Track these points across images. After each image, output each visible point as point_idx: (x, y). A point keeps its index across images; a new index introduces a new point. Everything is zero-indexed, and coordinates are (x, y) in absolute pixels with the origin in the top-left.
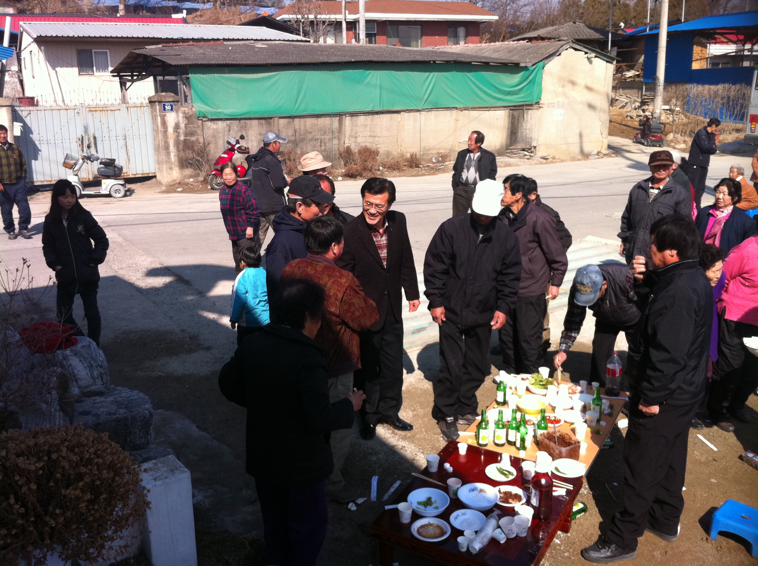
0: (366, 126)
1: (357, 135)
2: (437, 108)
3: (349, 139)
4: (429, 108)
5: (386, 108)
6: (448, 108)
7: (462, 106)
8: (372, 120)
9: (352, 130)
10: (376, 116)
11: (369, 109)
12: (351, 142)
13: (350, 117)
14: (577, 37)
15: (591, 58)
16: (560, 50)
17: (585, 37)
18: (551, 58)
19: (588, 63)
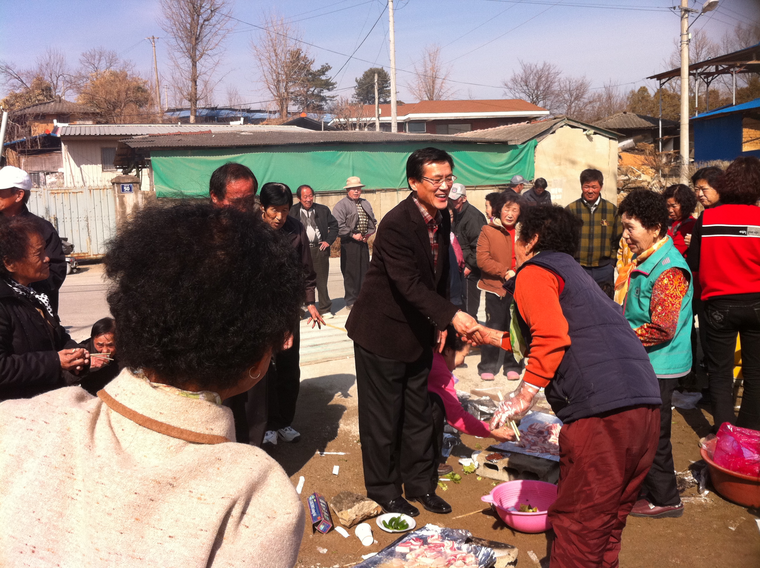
14: (626, 127)
15: (591, 134)
16: (554, 127)
17: (635, 126)
18: (544, 136)
19: (588, 140)
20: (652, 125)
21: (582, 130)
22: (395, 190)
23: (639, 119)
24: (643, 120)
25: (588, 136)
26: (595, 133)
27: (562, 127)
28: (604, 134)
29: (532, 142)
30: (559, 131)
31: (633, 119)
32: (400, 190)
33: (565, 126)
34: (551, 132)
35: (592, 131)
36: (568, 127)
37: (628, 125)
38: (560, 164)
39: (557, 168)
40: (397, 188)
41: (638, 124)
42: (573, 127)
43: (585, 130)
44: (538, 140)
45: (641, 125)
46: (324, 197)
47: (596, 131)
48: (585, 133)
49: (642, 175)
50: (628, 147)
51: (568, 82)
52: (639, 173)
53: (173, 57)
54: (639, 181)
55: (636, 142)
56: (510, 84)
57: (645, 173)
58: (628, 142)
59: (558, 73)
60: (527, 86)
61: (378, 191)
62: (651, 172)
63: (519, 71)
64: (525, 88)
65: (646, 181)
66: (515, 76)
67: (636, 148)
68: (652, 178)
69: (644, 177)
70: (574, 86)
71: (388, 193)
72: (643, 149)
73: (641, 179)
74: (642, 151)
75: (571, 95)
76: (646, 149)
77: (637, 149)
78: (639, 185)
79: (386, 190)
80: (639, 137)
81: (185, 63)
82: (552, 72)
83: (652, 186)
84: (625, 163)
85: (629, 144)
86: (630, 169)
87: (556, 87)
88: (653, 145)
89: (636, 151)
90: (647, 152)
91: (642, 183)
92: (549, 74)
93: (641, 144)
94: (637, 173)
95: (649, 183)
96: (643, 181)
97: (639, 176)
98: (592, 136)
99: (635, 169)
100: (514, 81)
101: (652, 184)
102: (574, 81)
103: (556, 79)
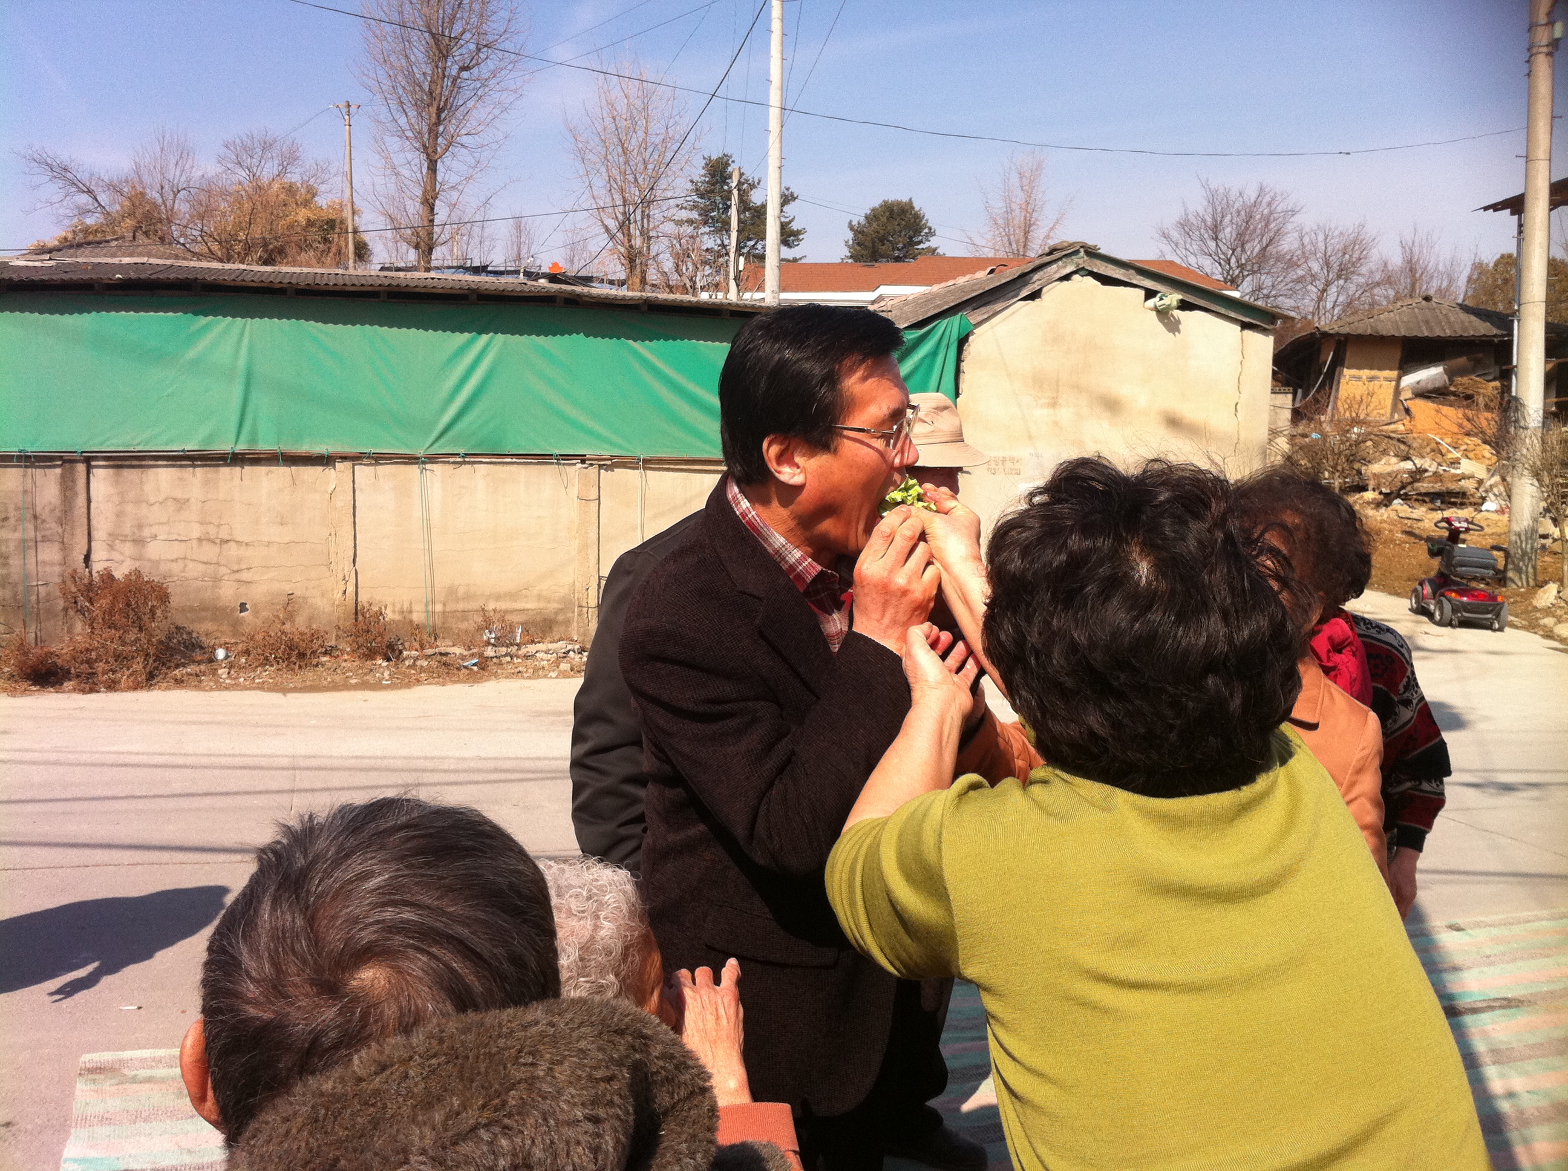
0: (181, 504)
1: (146, 532)
2: (498, 456)
3: (111, 547)
4: (462, 451)
5: (265, 445)
6: (543, 458)
7: (606, 453)
8: (206, 482)
9: (120, 515)
10: (225, 471)
11: (191, 446)
12: (116, 556)
13: (111, 471)
14: (1426, 333)
15: (1169, 308)
16: (1036, 277)
17: (1448, 333)
18: (998, 306)
19: (1160, 327)
20: (1495, 331)
21: (1142, 293)
22: (411, 460)
23: (1463, 316)
24: (1473, 318)
25: (1162, 313)
26: (1184, 306)
27: (1067, 278)
28: (1223, 311)
29: (952, 326)
30: (1055, 293)
31: (1446, 315)
32: (432, 459)
33: (1076, 277)
34: (1025, 293)
35: (1173, 298)
36: (1090, 280)
37: (1429, 328)
38: (1054, 404)
39: (1042, 414)
40: (420, 452)
41: (1457, 327)
42: (1106, 280)
43: (1150, 294)
44: (975, 317)
45: (1465, 329)
46: (126, 472)
47: (1191, 299)
48: (1151, 302)
49: (1464, 462)
50: (1430, 386)
51: (1321, 237)
52: (1456, 454)
53: (384, 147)
54: (1454, 475)
55: (1451, 373)
56: (1175, 234)
57: (1471, 455)
58: (1430, 374)
59: (1294, 212)
60: (1216, 239)
61: (344, 458)
62: (1488, 455)
63: (1198, 205)
64: (1212, 244)
65: (1473, 477)
66: (1187, 215)
67: (1452, 389)
68: (1488, 470)
69: (1467, 466)
70: (1335, 244)
71: (385, 470)
72: (1470, 392)
73: (1458, 472)
74: (1468, 397)
75: (1327, 264)
76: (1478, 394)
77: (1454, 394)
78: (1453, 486)
79: (378, 459)
80: (1462, 361)
81: (411, 163)
82: (1279, 209)
83: (1486, 491)
84: (1419, 427)
85: (1433, 379)
86: (1433, 445)
87: (1288, 244)
88: (1497, 384)
89: (1453, 398)
90: (1481, 401)
91: (1463, 482)
92: (1271, 213)
93: (1465, 380)
94: (1450, 456)
95: (1480, 482)
96: (1464, 477)
97: (1455, 463)
98: (1177, 313)
99: (1445, 445)
100: (1185, 226)
101: (1488, 484)
102: (1337, 233)
103: (1289, 227)
